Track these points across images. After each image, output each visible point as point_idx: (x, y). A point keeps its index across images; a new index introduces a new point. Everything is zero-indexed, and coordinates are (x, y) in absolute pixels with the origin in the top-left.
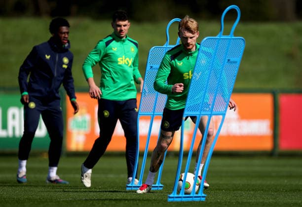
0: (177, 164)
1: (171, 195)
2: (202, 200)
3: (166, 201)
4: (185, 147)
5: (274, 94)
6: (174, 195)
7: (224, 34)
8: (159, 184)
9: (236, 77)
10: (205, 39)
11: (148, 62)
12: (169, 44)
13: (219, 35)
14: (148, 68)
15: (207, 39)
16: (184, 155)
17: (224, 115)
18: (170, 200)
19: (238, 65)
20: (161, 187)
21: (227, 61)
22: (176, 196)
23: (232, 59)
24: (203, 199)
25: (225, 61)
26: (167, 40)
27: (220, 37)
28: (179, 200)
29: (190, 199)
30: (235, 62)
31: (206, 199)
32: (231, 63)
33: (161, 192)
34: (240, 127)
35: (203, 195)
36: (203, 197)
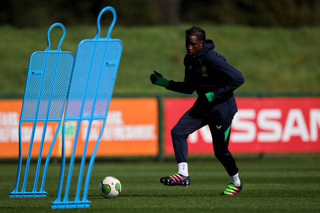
0: (60, 170)
1: (55, 203)
2: (86, 207)
3: (50, 208)
4: (68, 152)
5: (158, 98)
6: (58, 202)
7: (101, 37)
9: (115, 80)
10: (82, 42)
11: (30, 68)
12: (50, 49)
13: (95, 38)
14: (30, 73)
15: (83, 43)
16: (66, 162)
17: (105, 119)
18: (54, 207)
19: (116, 68)
20: (45, 194)
21: (105, 64)
22: (60, 202)
23: (110, 62)
24: (88, 206)
25: (103, 64)
26: (48, 45)
27: (97, 39)
28: (63, 207)
29: (74, 206)
30: (113, 65)
31: (91, 206)
32: (109, 65)
33: (44, 199)
34: (125, 133)
35: (87, 201)
36: (87, 203)
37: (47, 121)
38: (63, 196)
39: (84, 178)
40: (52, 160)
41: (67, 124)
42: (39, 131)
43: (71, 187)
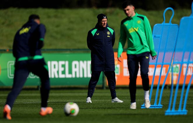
1: (167, 111)
3: (164, 115)
4: (175, 83)
8: (160, 105)
18: (166, 114)
22: (170, 111)
24: (186, 113)
26: (164, 20)
37: (163, 64)
38: (172, 107)
39: (184, 97)
40: (166, 87)
41: (174, 66)
42: (158, 70)
43: (176, 102)
